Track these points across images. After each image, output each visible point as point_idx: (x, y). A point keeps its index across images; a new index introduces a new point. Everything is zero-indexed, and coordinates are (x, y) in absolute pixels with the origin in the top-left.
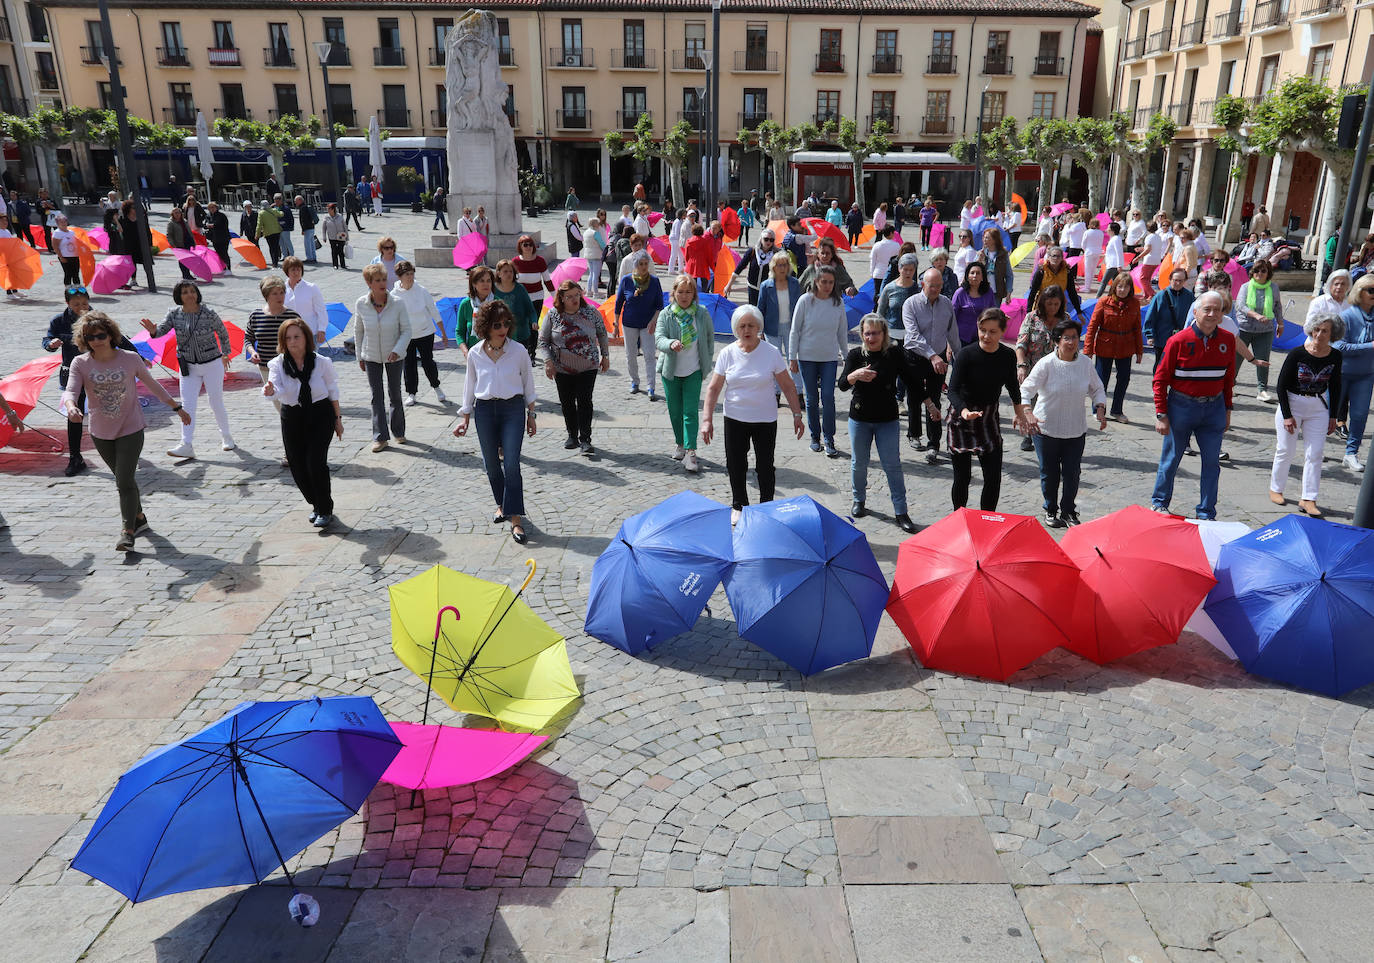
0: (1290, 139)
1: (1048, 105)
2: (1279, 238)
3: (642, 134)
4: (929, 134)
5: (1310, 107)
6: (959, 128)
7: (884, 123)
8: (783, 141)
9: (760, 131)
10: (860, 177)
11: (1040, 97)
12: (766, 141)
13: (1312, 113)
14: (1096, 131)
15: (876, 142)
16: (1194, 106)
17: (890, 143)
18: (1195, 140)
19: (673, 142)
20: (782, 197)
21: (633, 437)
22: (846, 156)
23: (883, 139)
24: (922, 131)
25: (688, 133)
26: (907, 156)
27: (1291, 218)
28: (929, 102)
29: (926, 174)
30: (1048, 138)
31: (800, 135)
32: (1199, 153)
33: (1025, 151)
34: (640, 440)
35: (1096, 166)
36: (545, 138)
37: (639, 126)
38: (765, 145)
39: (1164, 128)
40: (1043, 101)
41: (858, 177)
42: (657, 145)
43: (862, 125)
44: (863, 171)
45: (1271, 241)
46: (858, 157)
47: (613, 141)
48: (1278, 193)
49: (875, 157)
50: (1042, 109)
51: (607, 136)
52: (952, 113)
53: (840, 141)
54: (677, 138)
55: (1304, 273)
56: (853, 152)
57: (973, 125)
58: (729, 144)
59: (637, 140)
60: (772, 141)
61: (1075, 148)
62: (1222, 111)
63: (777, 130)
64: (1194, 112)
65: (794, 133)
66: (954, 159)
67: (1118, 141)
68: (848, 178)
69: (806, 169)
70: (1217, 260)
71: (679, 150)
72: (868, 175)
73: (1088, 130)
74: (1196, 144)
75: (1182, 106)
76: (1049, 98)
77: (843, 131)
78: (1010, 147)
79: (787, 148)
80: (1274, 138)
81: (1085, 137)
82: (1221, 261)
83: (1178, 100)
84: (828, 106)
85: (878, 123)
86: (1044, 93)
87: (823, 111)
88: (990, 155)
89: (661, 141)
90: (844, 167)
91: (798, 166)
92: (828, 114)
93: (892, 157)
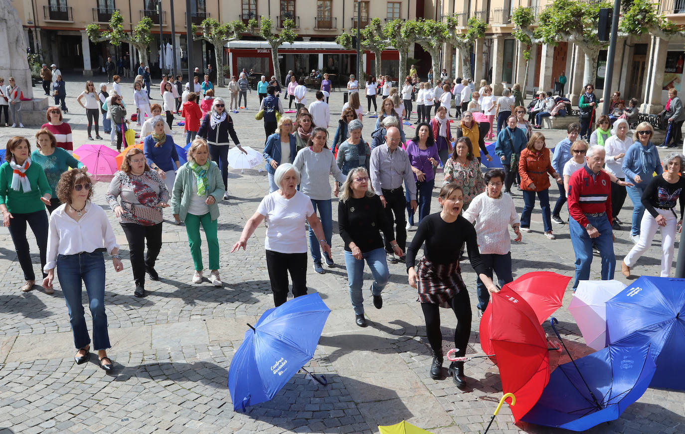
0: (562, 34)
1: (397, 10)
2: (557, 96)
3: (116, 26)
4: (321, 29)
5: (573, 15)
6: (339, 25)
7: (291, 21)
8: (221, 33)
9: (203, 25)
10: (276, 59)
11: (391, 5)
12: (208, 33)
13: (574, 18)
14: (437, 28)
15: (286, 35)
16: (491, 12)
17: (296, 35)
18: (493, 34)
19: (140, 32)
20: (223, 72)
21: (173, 249)
22: (266, 44)
23: (292, 32)
24: (315, 27)
25: (151, 27)
26: (306, 44)
27: (556, 83)
28: (319, 7)
29: (321, 56)
30: (406, 32)
31: (233, 29)
32: (496, 42)
33: (388, 41)
34: (178, 251)
35: (436, 50)
36: (36, 27)
37: (113, 20)
38: (208, 35)
39: (479, 27)
40: (393, 8)
41: (275, 58)
42: (126, 34)
43: (274, 23)
44: (278, 54)
45: (553, 98)
46: (275, 45)
47: (92, 31)
48: (546, 68)
49: (286, 44)
50: (393, 13)
51: (88, 27)
52: (334, 15)
53: (261, 34)
54: (143, 30)
55: (574, 117)
56: (271, 41)
57: (349, 24)
58: (180, 35)
59: (111, 31)
60: (213, 33)
61: (424, 39)
62: (518, 16)
63: (216, 25)
64: (491, 16)
65: (228, 27)
66: (340, 46)
67: (451, 35)
68: (267, 60)
69: (237, 52)
70: (519, 112)
71: (145, 39)
72: (282, 57)
73: (432, 28)
74: (494, 36)
75: (482, 13)
76: (397, 5)
77: (263, 27)
78: (377, 38)
79: (224, 37)
80: (553, 34)
81: (431, 32)
82: (522, 112)
83: (480, 8)
84: (249, 9)
85: (287, 21)
86: (394, 3)
87: (246, 12)
88: (363, 43)
89: (128, 31)
90: (265, 51)
91: (232, 50)
92: (250, 15)
93: (297, 44)
